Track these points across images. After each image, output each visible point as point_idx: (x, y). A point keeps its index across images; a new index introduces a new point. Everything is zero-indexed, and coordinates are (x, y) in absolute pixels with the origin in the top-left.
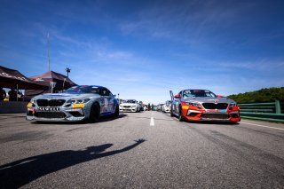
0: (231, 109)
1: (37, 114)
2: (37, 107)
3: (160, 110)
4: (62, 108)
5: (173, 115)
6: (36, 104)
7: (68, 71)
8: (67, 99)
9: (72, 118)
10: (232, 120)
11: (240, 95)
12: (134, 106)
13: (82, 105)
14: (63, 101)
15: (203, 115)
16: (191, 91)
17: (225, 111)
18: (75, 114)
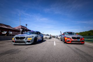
0: (81, 39)
1: (15, 42)
2: (16, 40)
3: (57, 38)
4: (24, 40)
5: (61, 40)
6: (15, 38)
7: (27, 25)
8: (26, 37)
9: (28, 43)
10: (82, 43)
11: (83, 32)
12: (48, 37)
13: (31, 39)
14: (25, 38)
15: (72, 41)
16: (68, 32)
17: (79, 40)
18: (29, 42)
